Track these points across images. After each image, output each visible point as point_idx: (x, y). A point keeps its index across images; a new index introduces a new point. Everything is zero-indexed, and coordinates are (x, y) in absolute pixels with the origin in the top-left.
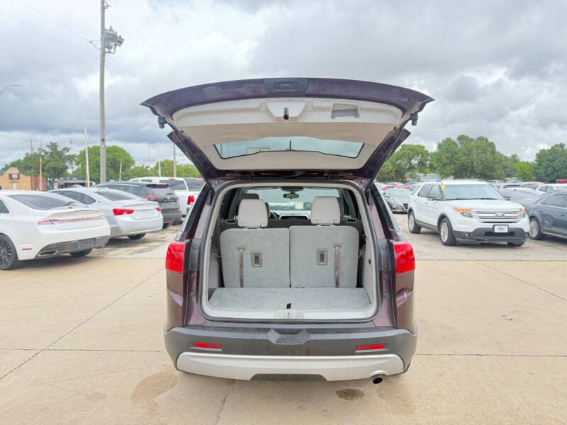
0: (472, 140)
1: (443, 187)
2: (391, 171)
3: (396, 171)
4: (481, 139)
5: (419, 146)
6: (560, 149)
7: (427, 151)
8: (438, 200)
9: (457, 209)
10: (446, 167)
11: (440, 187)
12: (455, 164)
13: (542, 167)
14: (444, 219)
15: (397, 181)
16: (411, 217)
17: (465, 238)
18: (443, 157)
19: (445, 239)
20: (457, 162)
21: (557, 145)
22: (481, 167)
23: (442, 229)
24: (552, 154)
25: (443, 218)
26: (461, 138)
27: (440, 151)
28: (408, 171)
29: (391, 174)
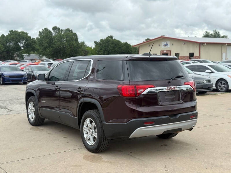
0: (62, 30)
2: (3, 52)
4: (68, 30)
5: (23, 32)
6: (111, 39)
7: (30, 37)
10: (47, 49)
12: (52, 47)
13: (102, 50)
18: (44, 42)
20: (53, 46)
21: (109, 37)
22: (69, 50)
24: (107, 42)
26: (55, 28)
27: (40, 37)
28: (16, 52)
29: (3, 54)
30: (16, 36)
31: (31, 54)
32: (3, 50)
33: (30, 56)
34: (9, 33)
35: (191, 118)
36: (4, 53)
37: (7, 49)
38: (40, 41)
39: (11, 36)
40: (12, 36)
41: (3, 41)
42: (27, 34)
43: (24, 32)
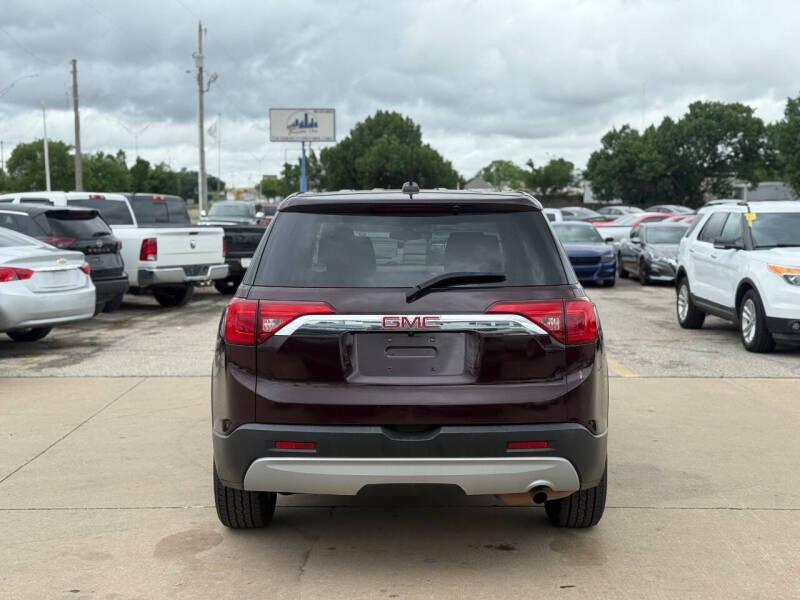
1: (751, 218)
2: (662, 176)
3: (674, 175)
7: (759, 122)
8: (738, 248)
9: (775, 269)
11: (743, 217)
14: (750, 292)
15: (679, 203)
16: (683, 289)
17: (791, 332)
19: (750, 336)
23: (744, 315)
25: (746, 290)
27: (791, 120)
28: (708, 176)
29: (660, 184)
30: (711, 121)
31: (761, 184)
32: (660, 169)
33: (758, 189)
34: (688, 111)
35: (509, 451)
36: (666, 180)
37: (677, 167)
38: (788, 135)
39: (693, 124)
40: (696, 122)
41: (666, 142)
42: (749, 110)
43: (741, 106)
